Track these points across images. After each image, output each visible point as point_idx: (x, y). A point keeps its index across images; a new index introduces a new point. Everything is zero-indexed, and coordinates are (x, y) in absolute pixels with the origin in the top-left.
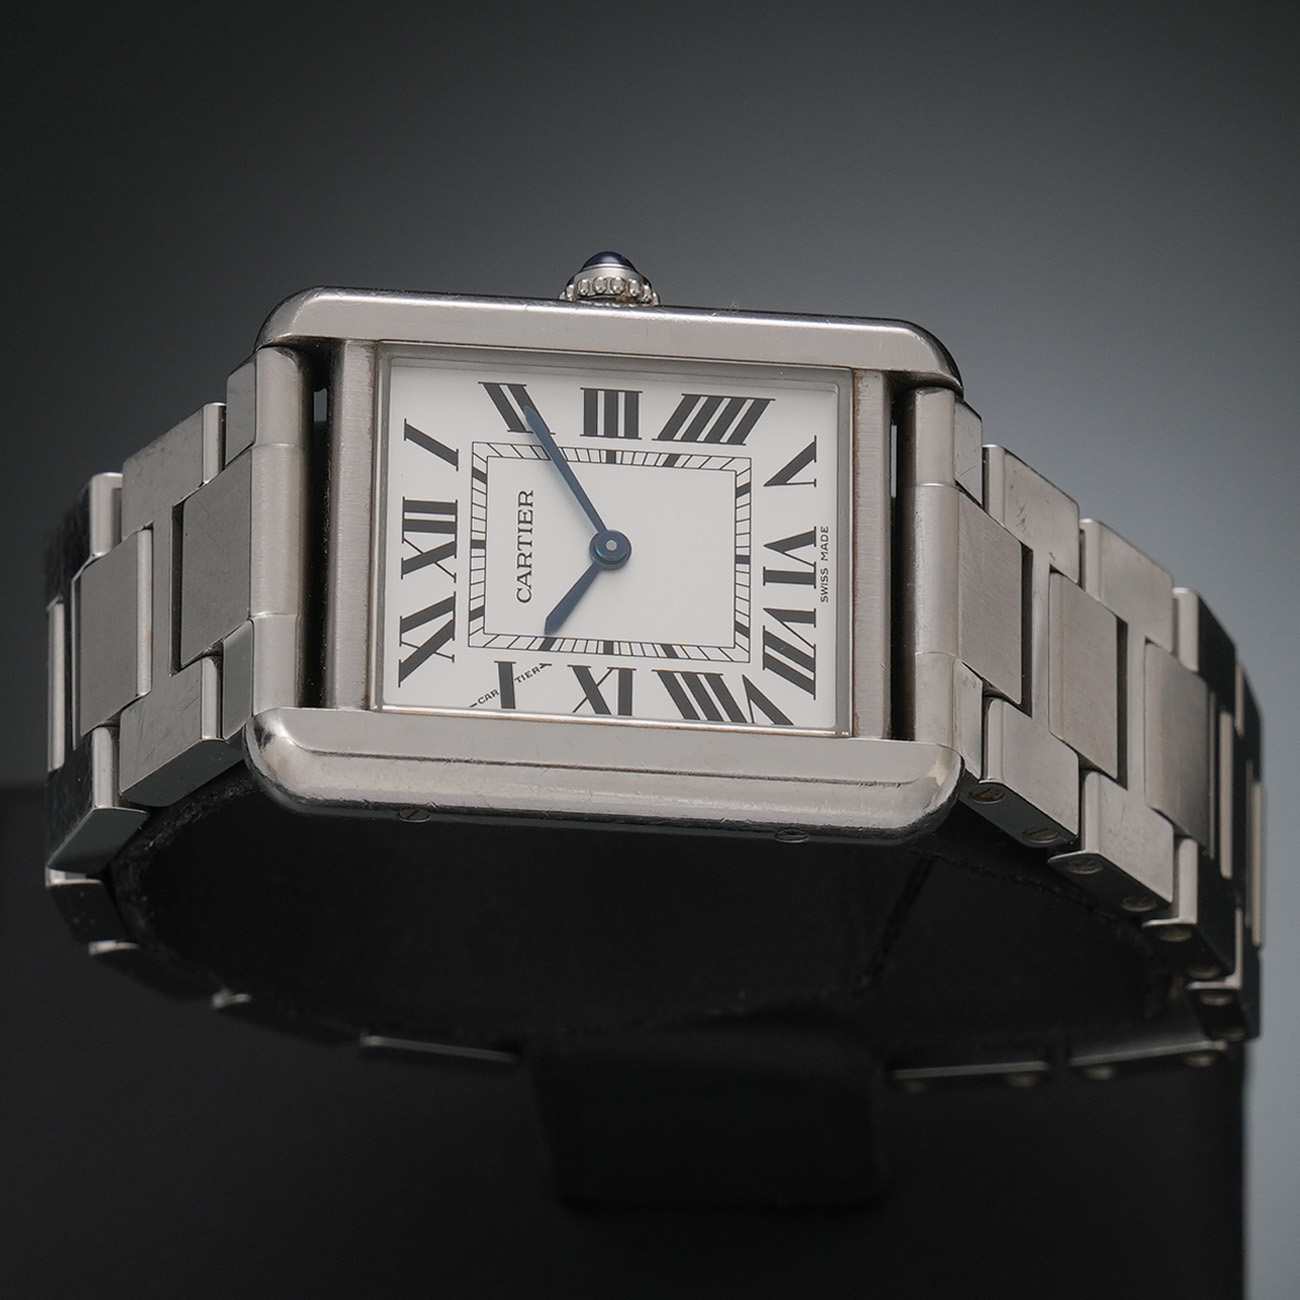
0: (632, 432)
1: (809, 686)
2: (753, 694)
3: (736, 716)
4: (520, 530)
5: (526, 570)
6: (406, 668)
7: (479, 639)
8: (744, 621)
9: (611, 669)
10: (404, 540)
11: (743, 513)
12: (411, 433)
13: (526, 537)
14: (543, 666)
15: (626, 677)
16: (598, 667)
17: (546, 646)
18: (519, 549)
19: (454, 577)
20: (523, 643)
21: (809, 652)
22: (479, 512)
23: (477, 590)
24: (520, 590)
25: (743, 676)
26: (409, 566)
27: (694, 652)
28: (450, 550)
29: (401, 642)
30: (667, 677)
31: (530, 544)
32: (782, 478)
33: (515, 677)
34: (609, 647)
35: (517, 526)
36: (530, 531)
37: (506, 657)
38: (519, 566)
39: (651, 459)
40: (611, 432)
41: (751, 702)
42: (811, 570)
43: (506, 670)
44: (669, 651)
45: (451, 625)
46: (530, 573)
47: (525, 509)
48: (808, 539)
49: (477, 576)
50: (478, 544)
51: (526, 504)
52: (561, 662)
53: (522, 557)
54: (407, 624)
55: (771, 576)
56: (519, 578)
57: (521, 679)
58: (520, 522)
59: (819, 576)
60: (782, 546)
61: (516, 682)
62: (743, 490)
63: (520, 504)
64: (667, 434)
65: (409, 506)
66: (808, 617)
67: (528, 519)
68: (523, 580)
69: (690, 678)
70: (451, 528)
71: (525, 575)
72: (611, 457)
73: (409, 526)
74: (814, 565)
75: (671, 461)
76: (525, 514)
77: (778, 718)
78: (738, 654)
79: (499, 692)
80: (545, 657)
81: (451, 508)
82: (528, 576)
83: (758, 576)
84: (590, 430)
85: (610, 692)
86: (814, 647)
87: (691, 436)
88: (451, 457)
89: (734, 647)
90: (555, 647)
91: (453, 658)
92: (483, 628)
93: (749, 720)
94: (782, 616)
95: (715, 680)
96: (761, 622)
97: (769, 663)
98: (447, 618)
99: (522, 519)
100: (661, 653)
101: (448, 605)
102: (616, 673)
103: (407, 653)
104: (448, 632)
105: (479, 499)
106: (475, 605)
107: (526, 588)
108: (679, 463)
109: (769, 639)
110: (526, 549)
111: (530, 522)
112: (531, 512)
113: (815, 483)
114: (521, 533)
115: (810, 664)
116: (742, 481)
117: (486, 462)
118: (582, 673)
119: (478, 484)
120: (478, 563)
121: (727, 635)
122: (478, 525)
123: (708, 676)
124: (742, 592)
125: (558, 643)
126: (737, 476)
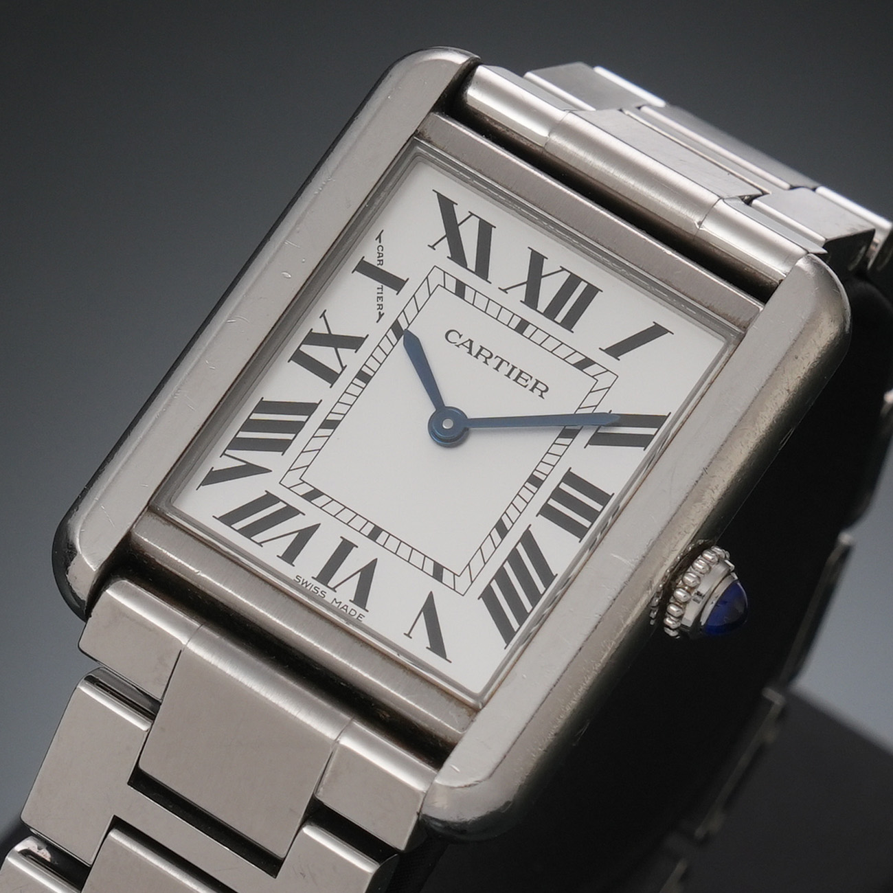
0: (547, 511)
1: (229, 519)
2: (250, 470)
3: (237, 444)
4: (514, 367)
5: (475, 352)
6: (447, 206)
7: (436, 278)
8: (320, 501)
9: (343, 368)
10: (563, 269)
11: (417, 559)
12: (656, 331)
13: (505, 369)
14: (381, 315)
15: (330, 376)
16: (353, 360)
17: (396, 327)
18: (497, 357)
19: (505, 291)
20: (411, 311)
21: (259, 537)
22: (550, 344)
23: (481, 302)
24: (460, 336)
25: (271, 471)
26: (537, 260)
27: (317, 444)
28: (531, 300)
29: (472, 214)
30: (309, 409)
31: (497, 369)
32: (429, 610)
33: (384, 286)
34: (364, 377)
35: (520, 367)
36: (508, 376)
37: (407, 290)
38: (482, 348)
39: (513, 513)
40: (558, 494)
41: (244, 464)
42: (332, 583)
43: (397, 284)
44: (330, 424)
45: (463, 263)
46: (470, 353)
47: (531, 383)
48: (361, 598)
49: (493, 309)
50: (522, 326)
51: (535, 386)
52: (376, 331)
53: (488, 355)
54: (485, 230)
55: (346, 548)
56: (471, 342)
57: (380, 291)
58: (522, 372)
59: (322, 587)
60: (367, 574)
61: (379, 285)
62: (438, 572)
63: (538, 382)
64: (528, 539)
65: (591, 291)
66: (290, 556)
67: (520, 380)
68: (468, 344)
69: (296, 428)
70: (551, 313)
71: (470, 348)
72: (535, 481)
73: (573, 281)
74: (334, 589)
75: (502, 529)
76: (527, 381)
77: (215, 477)
78: (292, 478)
79: (379, 266)
80: (388, 321)
81: (569, 323)
82: (468, 350)
83: (352, 537)
84: (570, 478)
85: (324, 355)
86: (260, 544)
87: (514, 557)
88: (616, 351)
89: (300, 479)
90: (391, 335)
91: (433, 247)
92: (444, 287)
93: (228, 452)
94: (304, 536)
95: (282, 446)
96: (309, 515)
97: (269, 499)
98: (472, 263)
99: (523, 375)
100: (332, 417)
101: (482, 270)
102: (338, 369)
103: (460, 214)
104: (458, 255)
105: (563, 351)
106: (469, 293)
107: (459, 341)
108: (495, 534)
109: (290, 512)
110: (494, 362)
111: (516, 380)
112: (525, 387)
113: (408, 635)
114: (510, 367)
115: (248, 532)
116: (447, 576)
117: (593, 377)
118: (355, 343)
119: (577, 358)
120: (505, 316)
121: (315, 479)
122: (539, 337)
123: (289, 442)
124: (346, 516)
125: (394, 340)
126: (454, 574)
